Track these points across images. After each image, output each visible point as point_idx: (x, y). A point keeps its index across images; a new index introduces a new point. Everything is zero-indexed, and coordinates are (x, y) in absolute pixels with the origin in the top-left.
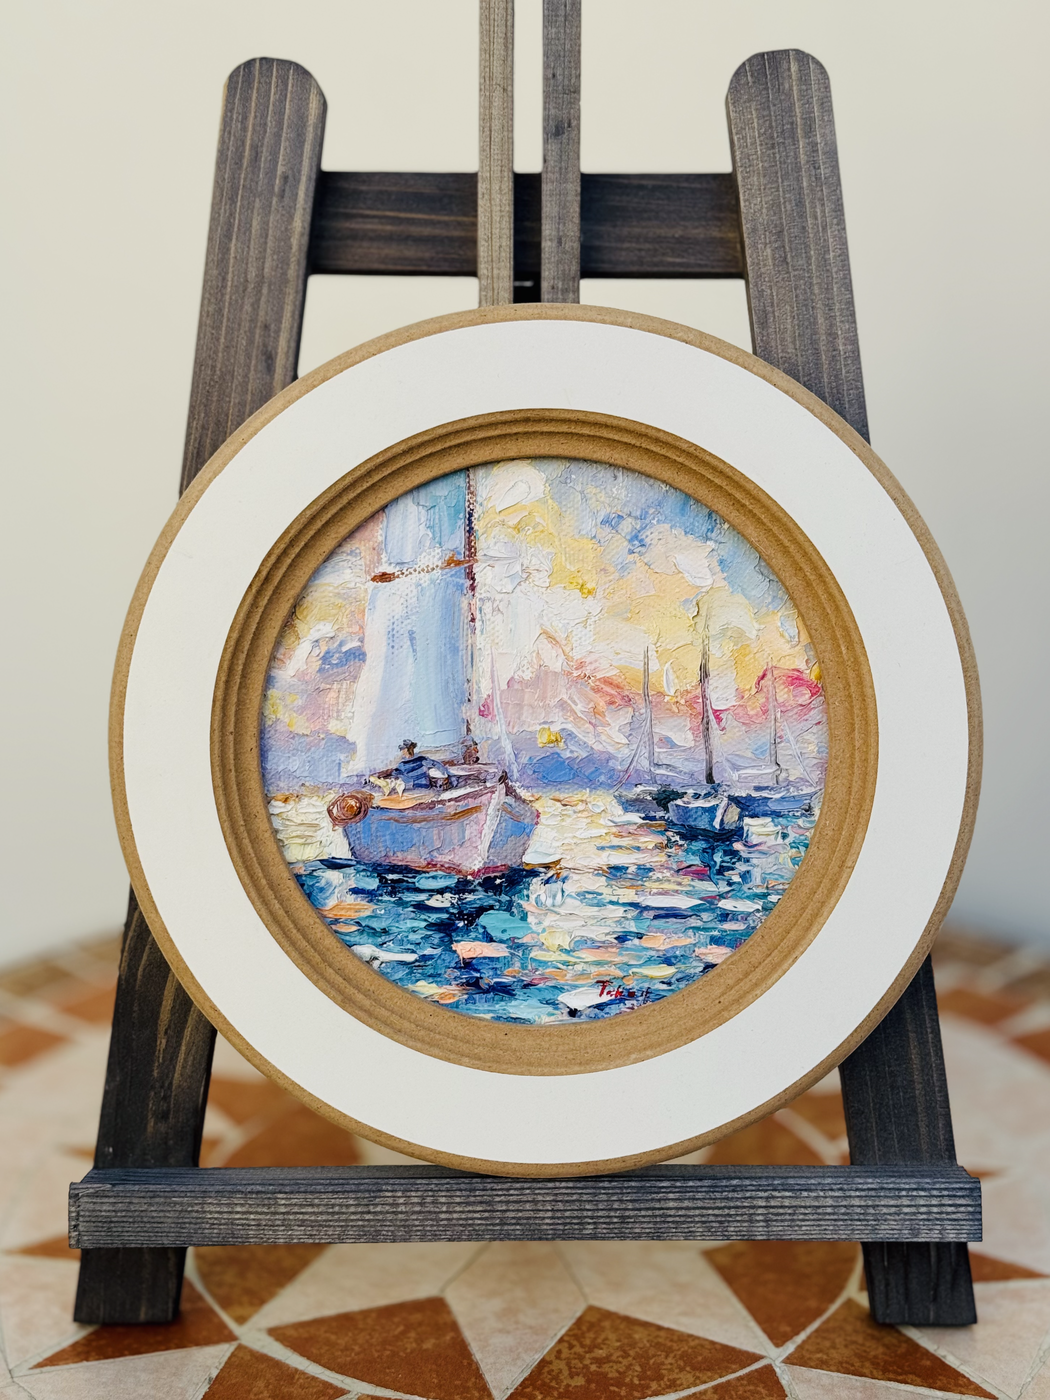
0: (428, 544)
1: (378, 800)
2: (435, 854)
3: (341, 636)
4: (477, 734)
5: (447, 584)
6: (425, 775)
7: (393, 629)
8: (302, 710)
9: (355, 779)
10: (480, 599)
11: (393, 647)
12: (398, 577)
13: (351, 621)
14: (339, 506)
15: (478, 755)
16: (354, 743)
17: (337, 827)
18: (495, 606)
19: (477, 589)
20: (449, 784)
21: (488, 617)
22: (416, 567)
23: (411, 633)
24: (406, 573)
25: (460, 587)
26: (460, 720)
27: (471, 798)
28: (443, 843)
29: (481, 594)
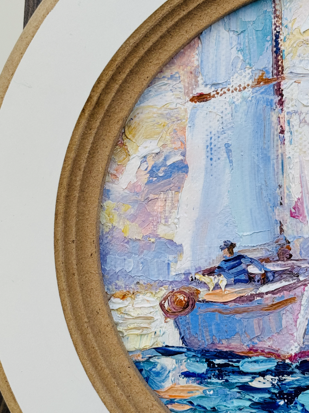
0: (239, 65)
1: (203, 295)
2: (256, 341)
3: (166, 152)
4: (289, 233)
5: (258, 102)
6: (244, 271)
7: (211, 144)
8: (133, 218)
9: (183, 277)
10: (288, 113)
11: (211, 159)
12: (214, 96)
13: (173, 138)
14: (159, 34)
15: (291, 252)
16: (181, 245)
17: (168, 319)
18: (302, 118)
19: (285, 104)
20: (265, 279)
21: (296, 128)
22: (230, 86)
23: (227, 146)
24: (221, 93)
25: (269, 103)
26: (274, 222)
27: (286, 290)
28: (262, 331)
29: (288, 108)
